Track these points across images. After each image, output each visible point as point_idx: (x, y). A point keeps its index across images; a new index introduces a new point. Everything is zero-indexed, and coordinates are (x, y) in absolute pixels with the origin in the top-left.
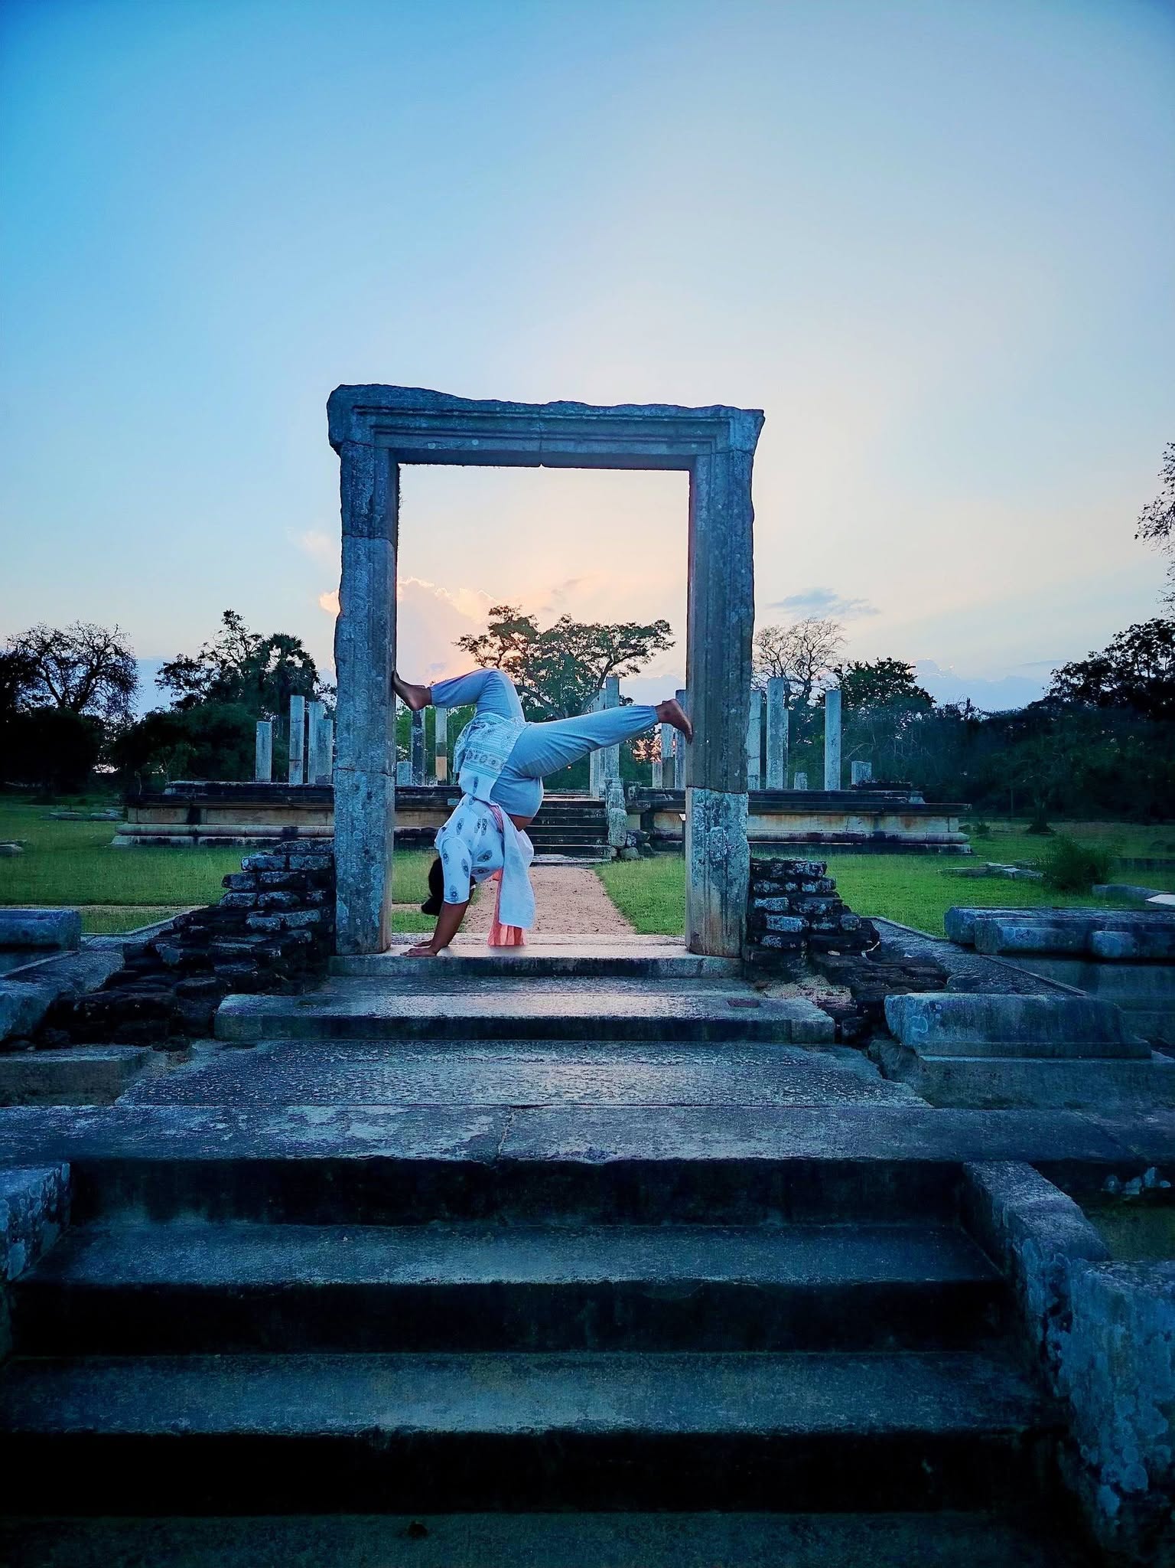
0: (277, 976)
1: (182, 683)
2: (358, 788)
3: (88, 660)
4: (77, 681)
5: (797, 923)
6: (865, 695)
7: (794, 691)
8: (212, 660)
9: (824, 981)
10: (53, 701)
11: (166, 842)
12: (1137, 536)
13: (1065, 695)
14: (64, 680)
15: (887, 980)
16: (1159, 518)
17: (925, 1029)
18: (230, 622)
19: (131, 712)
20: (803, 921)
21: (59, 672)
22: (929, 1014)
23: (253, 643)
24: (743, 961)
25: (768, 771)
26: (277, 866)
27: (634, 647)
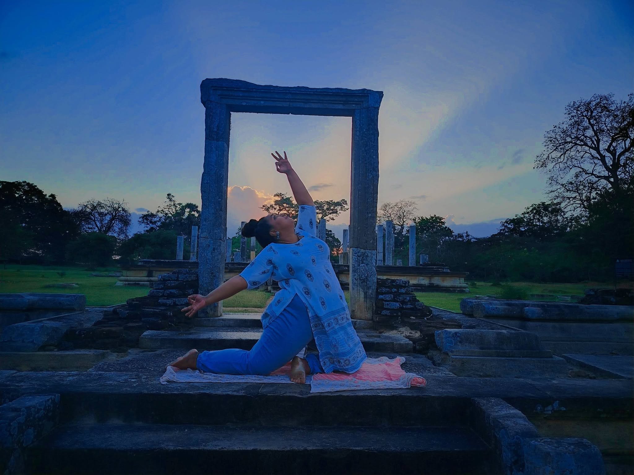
0: (170, 323)
1: (149, 223)
2: (209, 246)
3: (111, 213)
4: (107, 221)
5: (397, 305)
6: (425, 230)
7: (397, 228)
8: (162, 213)
9: (408, 328)
10: (96, 229)
11: (138, 284)
12: (534, 168)
13: (506, 232)
14: (101, 221)
15: (436, 327)
16: (542, 161)
17: (453, 345)
18: (170, 198)
19: (128, 234)
20: (399, 304)
21: (99, 218)
22: (454, 337)
23: (179, 206)
24: (374, 322)
25: (386, 258)
26: (173, 279)
27: (332, 210)
